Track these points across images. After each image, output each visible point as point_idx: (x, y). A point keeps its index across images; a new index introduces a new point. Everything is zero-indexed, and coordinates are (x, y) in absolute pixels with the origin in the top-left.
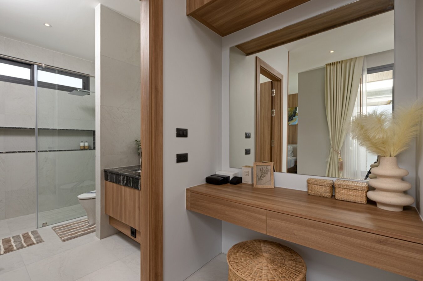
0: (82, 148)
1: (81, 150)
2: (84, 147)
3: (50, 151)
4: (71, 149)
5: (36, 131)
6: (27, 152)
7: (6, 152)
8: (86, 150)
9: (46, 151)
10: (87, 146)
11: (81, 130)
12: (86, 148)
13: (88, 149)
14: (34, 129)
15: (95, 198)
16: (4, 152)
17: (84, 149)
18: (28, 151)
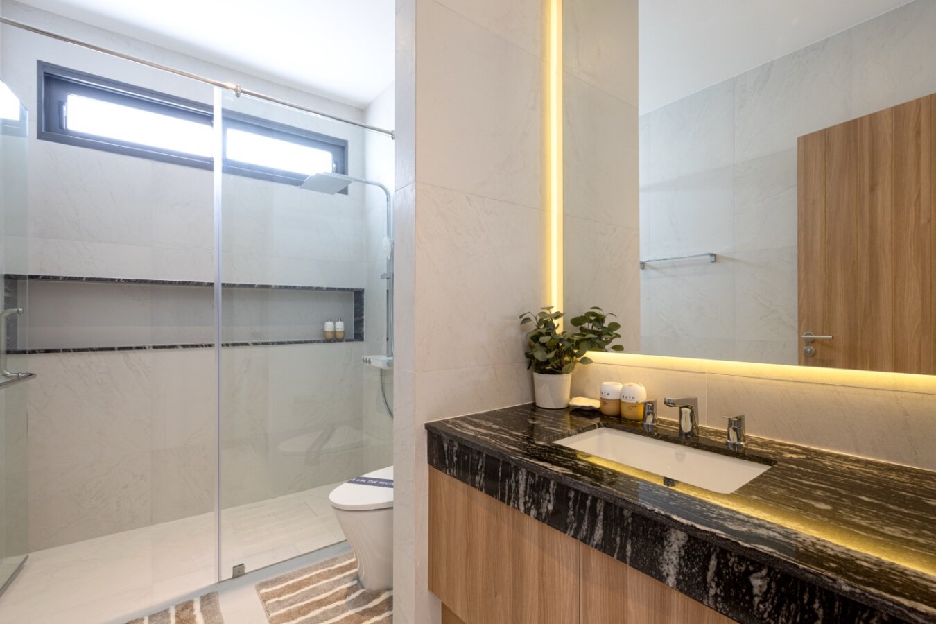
0: (330, 336)
1: (328, 341)
2: (335, 332)
3: (255, 344)
4: (303, 340)
5: (218, 289)
6: (202, 346)
7: (155, 347)
8: (340, 340)
9: (247, 344)
10: (340, 332)
11: (328, 289)
12: (340, 336)
13: (343, 339)
14: (212, 284)
15: (392, 508)
16: (149, 347)
17: (334, 339)
18: (203, 343)
